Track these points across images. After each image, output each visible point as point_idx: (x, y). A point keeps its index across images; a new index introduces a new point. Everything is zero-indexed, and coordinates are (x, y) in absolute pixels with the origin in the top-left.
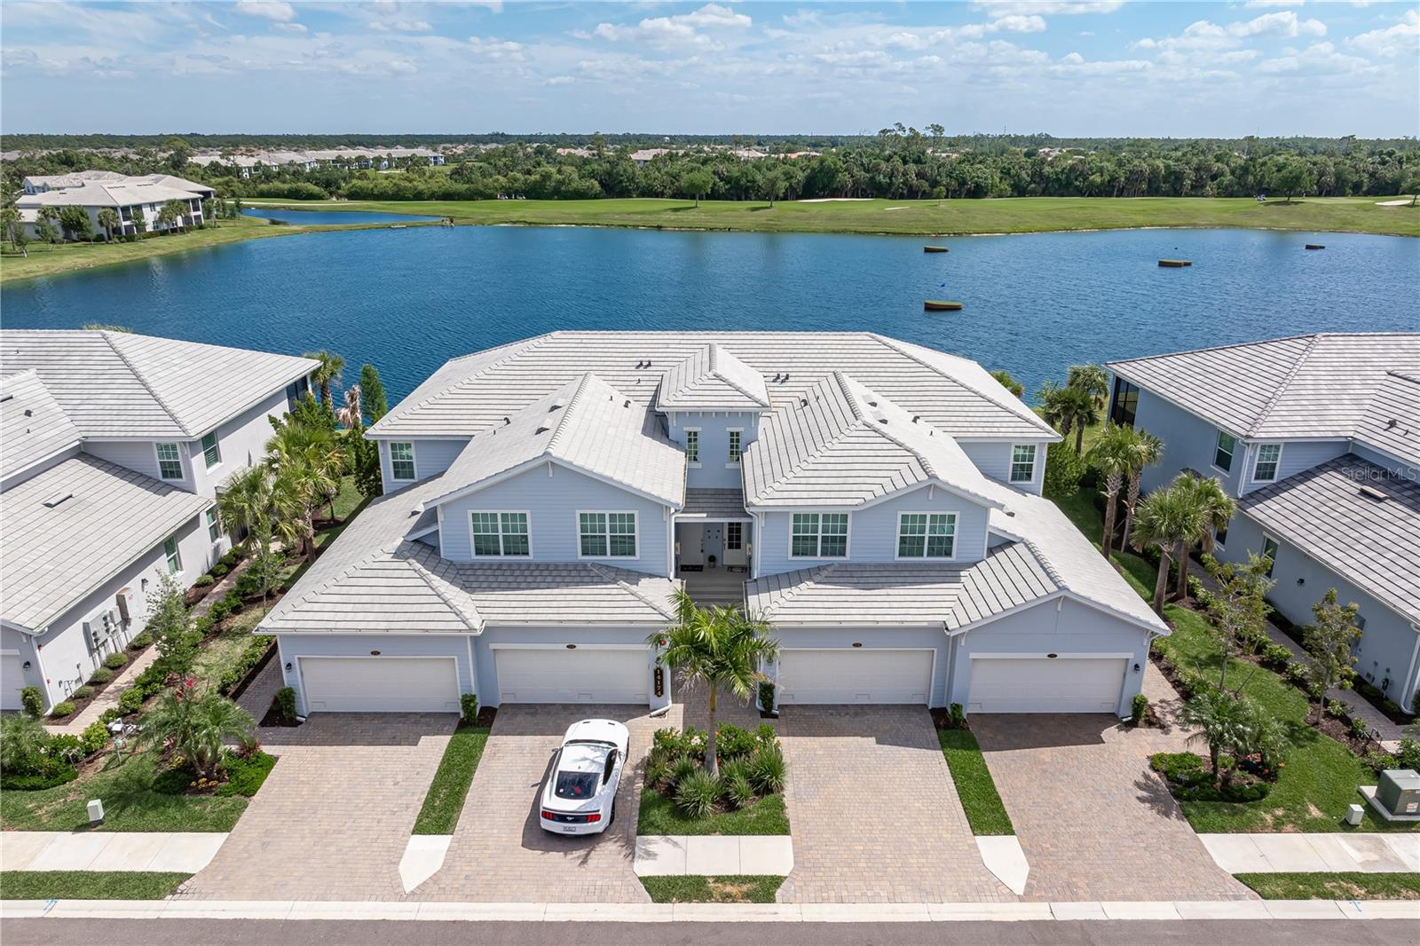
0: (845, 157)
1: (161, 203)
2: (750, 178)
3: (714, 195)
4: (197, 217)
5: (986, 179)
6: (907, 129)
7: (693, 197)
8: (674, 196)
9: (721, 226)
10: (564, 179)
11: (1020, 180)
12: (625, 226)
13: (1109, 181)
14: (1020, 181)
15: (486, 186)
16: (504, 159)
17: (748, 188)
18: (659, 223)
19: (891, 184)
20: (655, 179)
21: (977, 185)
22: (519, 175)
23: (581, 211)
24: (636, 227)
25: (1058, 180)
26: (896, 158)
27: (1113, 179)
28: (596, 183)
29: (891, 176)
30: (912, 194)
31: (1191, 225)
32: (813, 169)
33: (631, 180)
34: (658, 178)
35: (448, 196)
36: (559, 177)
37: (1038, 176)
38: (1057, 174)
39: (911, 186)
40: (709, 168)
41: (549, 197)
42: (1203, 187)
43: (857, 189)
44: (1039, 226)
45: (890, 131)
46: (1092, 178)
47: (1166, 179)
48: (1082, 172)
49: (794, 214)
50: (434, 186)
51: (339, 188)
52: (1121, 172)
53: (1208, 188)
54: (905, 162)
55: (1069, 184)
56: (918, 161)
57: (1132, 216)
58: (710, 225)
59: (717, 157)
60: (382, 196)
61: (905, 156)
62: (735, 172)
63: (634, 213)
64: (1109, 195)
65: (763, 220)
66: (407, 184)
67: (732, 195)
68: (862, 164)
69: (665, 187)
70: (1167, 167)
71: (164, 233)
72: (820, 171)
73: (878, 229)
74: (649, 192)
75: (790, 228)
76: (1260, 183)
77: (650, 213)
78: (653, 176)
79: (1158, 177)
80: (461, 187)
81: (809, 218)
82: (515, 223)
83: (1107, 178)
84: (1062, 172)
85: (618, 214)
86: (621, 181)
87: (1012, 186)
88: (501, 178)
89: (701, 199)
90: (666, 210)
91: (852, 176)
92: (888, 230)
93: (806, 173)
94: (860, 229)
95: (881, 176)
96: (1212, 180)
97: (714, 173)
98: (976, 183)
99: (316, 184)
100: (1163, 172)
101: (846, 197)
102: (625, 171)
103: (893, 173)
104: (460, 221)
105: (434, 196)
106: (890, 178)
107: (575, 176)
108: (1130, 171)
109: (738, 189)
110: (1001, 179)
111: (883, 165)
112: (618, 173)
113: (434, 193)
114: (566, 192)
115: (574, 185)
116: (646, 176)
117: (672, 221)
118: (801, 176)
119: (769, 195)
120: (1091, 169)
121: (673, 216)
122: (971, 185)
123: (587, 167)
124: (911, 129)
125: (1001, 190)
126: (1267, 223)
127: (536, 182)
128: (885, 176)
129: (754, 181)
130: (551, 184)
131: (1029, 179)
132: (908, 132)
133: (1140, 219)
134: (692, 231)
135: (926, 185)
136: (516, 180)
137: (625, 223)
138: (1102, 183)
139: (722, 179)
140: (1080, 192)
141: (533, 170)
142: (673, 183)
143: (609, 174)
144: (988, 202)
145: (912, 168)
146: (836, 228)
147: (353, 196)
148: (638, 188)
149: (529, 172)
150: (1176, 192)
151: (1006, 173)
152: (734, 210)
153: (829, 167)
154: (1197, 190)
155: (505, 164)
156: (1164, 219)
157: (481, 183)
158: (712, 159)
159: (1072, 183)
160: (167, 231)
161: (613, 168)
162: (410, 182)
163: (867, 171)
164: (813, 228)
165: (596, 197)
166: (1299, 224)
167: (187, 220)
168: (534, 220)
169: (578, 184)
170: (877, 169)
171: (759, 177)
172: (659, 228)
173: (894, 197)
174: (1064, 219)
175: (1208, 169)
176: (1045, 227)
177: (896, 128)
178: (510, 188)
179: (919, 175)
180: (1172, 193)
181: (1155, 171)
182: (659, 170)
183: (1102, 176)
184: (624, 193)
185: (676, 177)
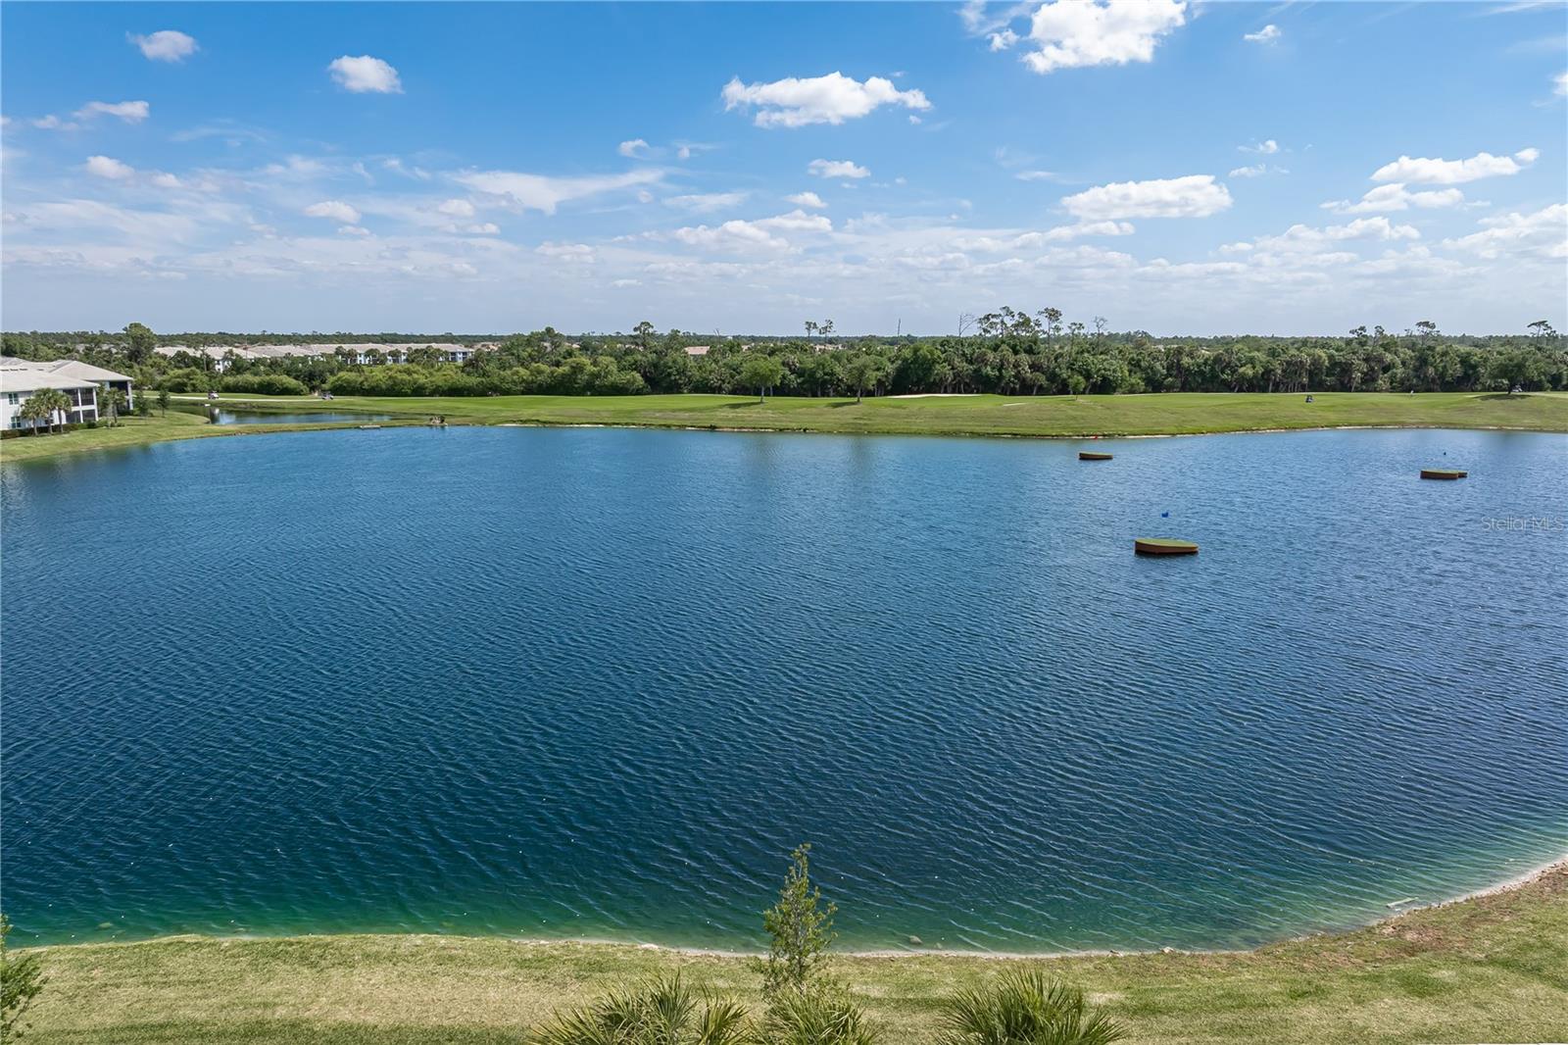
0: (942, 345)
1: (29, 393)
2: (827, 370)
3: (782, 390)
4: (90, 414)
5: (1115, 371)
6: (1016, 313)
7: (757, 393)
8: (734, 392)
9: (794, 425)
10: (599, 372)
11: (1155, 373)
12: (669, 426)
13: (1263, 374)
14: (1155, 375)
15: (503, 380)
16: (529, 350)
17: (825, 382)
18: (713, 423)
19: (1000, 377)
20: (711, 372)
21: (1105, 379)
22: (543, 367)
23: (612, 408)
24: (682, 427)
25: (1202, 373)
26: (1004, 347)
27: (1268, 372)
28: (638, 376)
29: (1001, 368)
30: (1026, 389)
31: (1396, 423)
32: (905, 360)
33: (682, 372)
34: (715, 372)
35: (455, 391)
36: (593, 369)
37: (1175, 368)
38: (1199, 366)
39: (1024, 380)
40: (777, 359)
41: (581, 392)
42: (1374, 380)
43: (959, 383)
44: (1211, 426)
45: (994, 316)
46: (1241, 370)
47: (1330, 372)
48: (1229, 363)
49: (889, 411)
50: (438, 379)
51: (324, 382)
52: (1276, 364)
53: (1380, 382)
54: (1016, 352)
55: (1214, 377)
56: (1030, 351)
57: (1320, 413)
58: (779, 425)
59: (787, 347)
60: (373, 391)
61: (1016, 345)
62: (809, 363)
63: (680, 410)
64: (1264, 390)
65: (849, 419)
66: (406, 377)
67: (805, 390)
68: (964, 355)
69: (724, 381)
70: (1331, 357)
71: (26, 433)
72: (915, 361)
73: (1001, 430)
74: (703, 387)
75: (886, 428)
76: (1442, 376)
77: (701, 410)
78: (709, 368)
79: (1320, 370)
80: (473, 381)
81: (908, 416)
82: (525, 422)
83: (1261, 370)
84: (1205, 363)
85: (660, 411)
86: (669, 375)
87: (1144, 380)
88: (522, 371)
89: (767, 394)
90: (722, 406)
91: (953, 369)
92: (1015, 430)
93: (895, 365)
94: (977, 429)
95: (989, 368)
96: (1384, 373)
97: (783, 364)
98: (1103, 376)
99: (296, 378)
100: (1327, 363)
101: (945, 392)
102: (674, 362)
103: (1002, 365)
104: (453, 420)
105: (438, 392)
106: (1000, 370)
107: (613, 368)
108: (1287, 363)
109: (814, 383)
110: (1130, 371)
111: (990, 356)
112: (665, 365)
113: (438, 387)
114: (599, 387)
115: (611, 379)
116: (700, 368)
117: (730, 420)
118: (890, 368)
119: (854, 389)
120: (1239, 360)
121: (731, 414)
122: (1096, 379)
123: (629, 358)
124: (1020, 314)
125: (1132, 385)
126: (1495, 421)
127: (563, 375)
128: (993, 368)
129: (832, 374)
130: (582, 378)
131: (1165, 372)
132: (1016, 317)
133: (1333, 417)
134: (757, 430)
135: (1042, 380)
136: (540, 372)
137: (669, 422)
138: (1255, 376)
139: (793, 372)
140: (1227, 387)
141: (563, 361)
142: (732, 377)
143: (655, 366)
144: (1117, 398)
145: (1024, 357)
146: (946, 429)
147: (338, 390)
148: (690, 382)
149: (558, 364)
150: (1344, 387)
151: (1135, 365)
152: (810, 406)
153: (925, 357)
154: (1368, 384)
155: (530, 355)
156: (1359, 417)
157: (496, 375)
158: (780, 350)
159: (1218, 376)
160: (32, 429)
161: (660, 358)
162: (410, 374)
163: (971, 362)
164: (914, 428)
165: (638, 392)
166: (1538, 422)
167: (71, 417)
168: (549, 419)
169: (616, 377)
170: (982, 360)
171: (838, 369)
172: (713, 428)
173: (1004, 392)
174: (1237, 416)
175: (1380, 360)
176: (1218, 427)
177: (1003, 313)
178: (533, 382)
179: (1034, 367)
180: (1338, 386)
181: (1316, 362)
182: (716, 362)
183: (1254, 367)
184: (673, 388)
185: (736, 370)
